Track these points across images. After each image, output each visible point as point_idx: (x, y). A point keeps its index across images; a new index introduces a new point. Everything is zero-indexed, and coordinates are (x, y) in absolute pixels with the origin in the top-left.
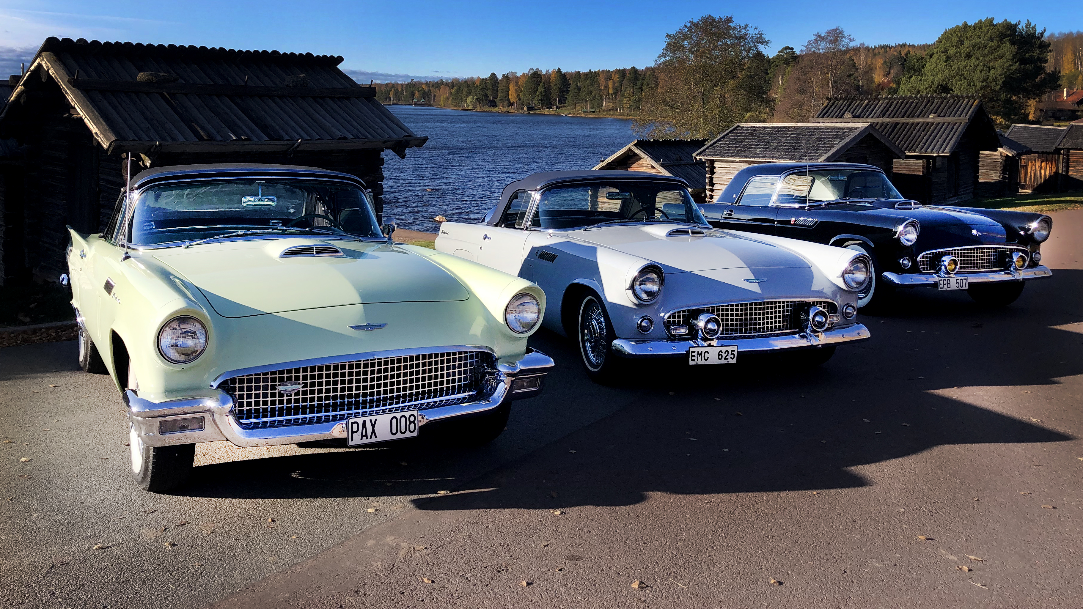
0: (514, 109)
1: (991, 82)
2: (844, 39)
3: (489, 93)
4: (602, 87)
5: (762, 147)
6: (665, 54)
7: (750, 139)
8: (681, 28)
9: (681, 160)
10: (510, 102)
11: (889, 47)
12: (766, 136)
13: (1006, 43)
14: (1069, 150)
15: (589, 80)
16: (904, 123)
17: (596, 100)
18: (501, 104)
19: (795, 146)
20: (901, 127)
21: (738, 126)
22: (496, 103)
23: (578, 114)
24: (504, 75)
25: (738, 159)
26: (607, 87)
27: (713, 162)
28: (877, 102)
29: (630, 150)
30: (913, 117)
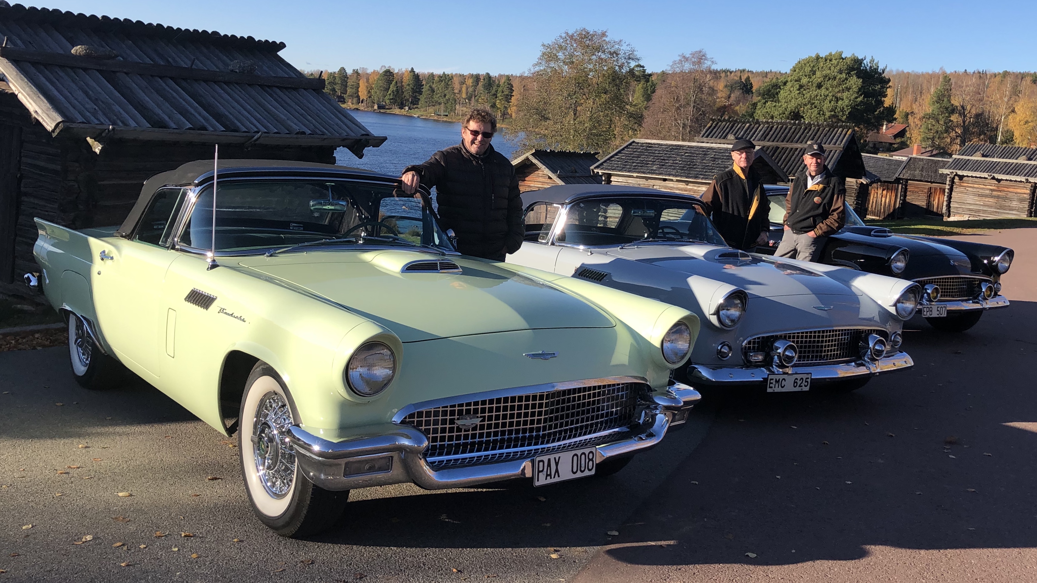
0: (364, 106)
1: (839, 112)
2: (706, 62)
3: (337, 87)
4: (456, 91)
5: (658, 164)
6: (540, 63)
7: (646, 155)
8: (557, 39)
9: (576, 172)
10: (360, 99)
11: (730, 72)
12: (662, 153)
13: (852, 76)
14: (907, 180)
15: (443, 82)
16: (783, 148)
17: (450, 103)
18: (350, 100)
19: (690, 165)
20: (781, 151)
21: (634, 142)
22: (344, 99)
23: (431, 116)
24: (354, 70)
25: (635, 175)
26: (460, 91)
27: (609, 176)
28: (757, 125)
29: (527, 159)
30: (792, 142)
